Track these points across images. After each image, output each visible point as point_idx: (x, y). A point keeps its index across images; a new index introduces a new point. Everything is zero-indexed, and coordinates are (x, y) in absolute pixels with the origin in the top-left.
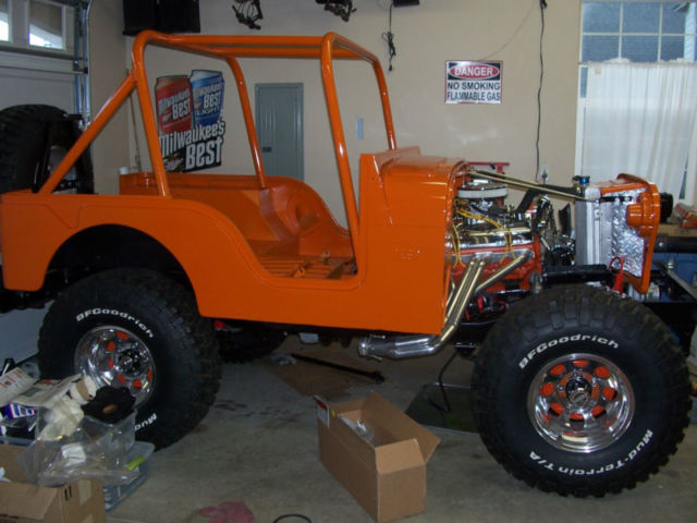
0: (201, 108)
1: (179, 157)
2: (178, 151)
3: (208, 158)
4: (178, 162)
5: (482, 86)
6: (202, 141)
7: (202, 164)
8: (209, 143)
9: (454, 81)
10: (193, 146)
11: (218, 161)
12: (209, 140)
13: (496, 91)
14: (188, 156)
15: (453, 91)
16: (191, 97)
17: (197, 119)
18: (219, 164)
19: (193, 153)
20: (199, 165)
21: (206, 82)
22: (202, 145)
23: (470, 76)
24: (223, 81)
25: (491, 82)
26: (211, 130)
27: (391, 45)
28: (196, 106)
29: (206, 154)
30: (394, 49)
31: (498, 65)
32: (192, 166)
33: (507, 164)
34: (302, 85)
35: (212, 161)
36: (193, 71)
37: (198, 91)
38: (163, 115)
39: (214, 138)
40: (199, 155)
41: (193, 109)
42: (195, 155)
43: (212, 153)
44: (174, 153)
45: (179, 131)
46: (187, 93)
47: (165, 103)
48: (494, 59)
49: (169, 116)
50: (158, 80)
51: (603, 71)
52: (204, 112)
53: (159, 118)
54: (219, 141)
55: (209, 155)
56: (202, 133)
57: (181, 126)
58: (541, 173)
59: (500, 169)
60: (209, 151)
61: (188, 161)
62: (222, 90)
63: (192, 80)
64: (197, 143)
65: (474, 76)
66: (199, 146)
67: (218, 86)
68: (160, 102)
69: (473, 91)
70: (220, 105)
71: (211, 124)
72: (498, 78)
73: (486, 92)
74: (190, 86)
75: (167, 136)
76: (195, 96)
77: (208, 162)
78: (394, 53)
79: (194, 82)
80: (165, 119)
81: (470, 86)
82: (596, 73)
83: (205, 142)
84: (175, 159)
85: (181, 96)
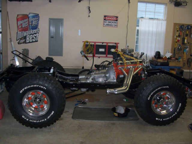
0: (32, 24)
1: (24, 39)
2: (24, 37)
3: (33, 39)
4: (24, 40)
5: (113, 22)
6: (32, 34)
7: (32, 41)
8: (34, 35)
9: (106, 21)
10: (29, 36)
11: (37, 40)
12: (34, 34)
13: (116, 24)
14: (27, 39)
15: (105, 23)
16: (29, 21)
17: (30, 28)
18: (37, 41)
19: (29, 38)
20: (30, 41)
21: (34, 17)
22: (32, 35)
23: (110, 20)
24: (39, 17)
25: (115, 21)
26: (35, 31)
27: (89, 10)
28: (30, 24)
29: (33, 38)
30: (90, 11)
31: (117, 17)
32: (28, 42)
33: (119, 43)
34: (63, 19)
35: (35, 40)
36: (29, 13)
37: (31, 19)
38: (19, 26)
39: (36, 34)
40: (31, 38)
41: (29, 24)
42: (30, 38)
43: (35, 38)
44: (22, 37)
45: (24, 31)
46: (27, 20)
47: (20, 22)
48: (116, 15)
49: (21, 26)
50: (18, 15)
51: (143, 20)
52: (33, 26)
53: (18, 27)
54: (37, 34)
55: (34, 38)
56: (32, 32)
57: (25, 29)
58: (127, 46)
59: (117, 44)
60: (34, 37)
61: (27, 40)
62: (39, 19)
63: (29, 16)
64: (30, 35)
65: (111, 20)
66: (31, 36)
67: (37, 18)
68: (18, 22)
69: (110, 24)
70: (38, 24)
71: (35, 29)
72: (117, 21)
73: (114, 24)
74: (29, 18)
75: (20, 32)
76: (30, 21)
77: (34, 41)
78: (90, 12)
79: (30, 16)
80: (20, 27)
81: (110, 22)
82: (141, 21)
83: (33, 35)
84: (23, 39)
85: (25, 20)
